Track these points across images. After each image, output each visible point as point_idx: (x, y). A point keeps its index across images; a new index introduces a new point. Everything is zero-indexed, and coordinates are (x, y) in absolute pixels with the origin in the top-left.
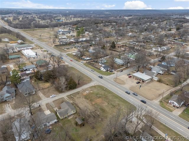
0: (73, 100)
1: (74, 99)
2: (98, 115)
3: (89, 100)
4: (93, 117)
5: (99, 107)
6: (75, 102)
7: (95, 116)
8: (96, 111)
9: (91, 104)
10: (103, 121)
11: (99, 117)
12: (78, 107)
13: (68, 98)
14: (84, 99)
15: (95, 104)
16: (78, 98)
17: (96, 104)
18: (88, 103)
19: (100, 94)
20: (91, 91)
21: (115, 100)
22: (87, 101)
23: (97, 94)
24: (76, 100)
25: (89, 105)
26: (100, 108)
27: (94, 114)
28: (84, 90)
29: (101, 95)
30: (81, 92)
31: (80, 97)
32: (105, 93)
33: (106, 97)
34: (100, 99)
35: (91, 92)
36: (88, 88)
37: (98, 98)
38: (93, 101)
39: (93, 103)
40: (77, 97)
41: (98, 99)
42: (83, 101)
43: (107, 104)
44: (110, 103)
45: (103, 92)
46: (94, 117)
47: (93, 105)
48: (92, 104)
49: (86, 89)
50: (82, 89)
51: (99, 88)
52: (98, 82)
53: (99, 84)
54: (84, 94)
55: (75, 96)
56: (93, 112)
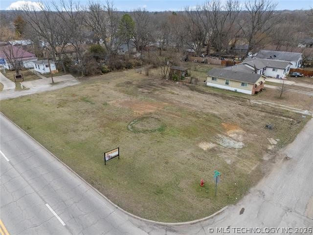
6: (239, 102)
8: (150, 92)
12: (214, 95)
13: (288, 111)
14: (216, 113)
19: (145, 131)
20: (212, 150)
23: (161, 130)
24: (244, 109)
25: (179, 100)
29: (136, 131)
34: (141, 112)
35: (211, 145)
39: (166, 104)
40: (257, 117)
41: (151, 111)
42: (212, 109)
43: (113, 102)
44: (100, 104)
47: (164, 100)
49: (261, 160)
50: (287, 158)
51: (161, 177)
54: (239, 131)
55: (272, 119)
56: (157, 90)
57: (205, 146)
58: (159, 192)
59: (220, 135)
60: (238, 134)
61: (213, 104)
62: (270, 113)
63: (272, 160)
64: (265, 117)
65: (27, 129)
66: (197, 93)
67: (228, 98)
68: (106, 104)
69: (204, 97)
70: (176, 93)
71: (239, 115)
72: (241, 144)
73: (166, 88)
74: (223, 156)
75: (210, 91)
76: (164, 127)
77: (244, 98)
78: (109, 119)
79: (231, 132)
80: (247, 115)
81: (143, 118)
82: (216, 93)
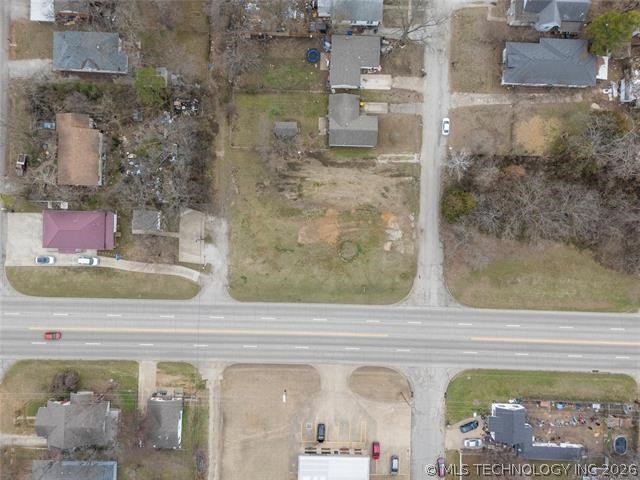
0: (386, 170)
1: (392, 176)
2: (282, 190)
3: (353, 211)
4: (286, 173)
5: (305, 212)
6: (372, 168)
7: (285, 181)
8: (300, 196)
9: (333, 202)
10: (258, 184)
11: (276, 186)
12: (347, 165)
13: (406, 165)
14: (369, 200)
15: (325, 212)
16: (387, 189)
17: (322, 216)
18: (342, 198)
19: (354, 258)
20: (392, 248)
21: (301, 276)
22: (352, 204)
23: (360, 250)
24: (379, 179)
25: (332, 195)
26: (300, 212)
27: (292, 181)
28: (412, 232)
29: (350, 261)
30: (412, 218)
32: (349, 275)
33: (326, 261)
34: (333, 239)
35: (389, 244)
36: (417, 251)
37: (339, 237)
38: (340, 216)
39: (331, 211)
40: (393, 189)
41: (336, 233)
42: (363, 195)
43: (300, 238)
44: (297, 248)
45: (359, 274)
46: (285, 177)
48: (333, 206)
49: (413, 240)
50: (422, 231)
51: (387, 282)
52: (424, 308)
53: (416, 305)
54: (393, 218)
55: (402, 187)
56: (300, 186)
57: (387, 247)
58: (393, 290)
59: (387, 231)
60: (394, 222)
61: (359, 187)
62: (398, 176)
63: (417, 237)
64: (397, 186)
66: (333, 169)
67: (361, 166)
68: (300, 245)
69: (344, 175)
70: (319, 181)
71: (383, 194)
72: (400, 232)
73: (301, 174)
74: (398, 249)
75: (341, 159)
76: (358, 246)
77: (372, 158)
78: (324, 260)
79: (390, 222)
80: (387, 191)
81: (341, 246)
82: (347, 159)
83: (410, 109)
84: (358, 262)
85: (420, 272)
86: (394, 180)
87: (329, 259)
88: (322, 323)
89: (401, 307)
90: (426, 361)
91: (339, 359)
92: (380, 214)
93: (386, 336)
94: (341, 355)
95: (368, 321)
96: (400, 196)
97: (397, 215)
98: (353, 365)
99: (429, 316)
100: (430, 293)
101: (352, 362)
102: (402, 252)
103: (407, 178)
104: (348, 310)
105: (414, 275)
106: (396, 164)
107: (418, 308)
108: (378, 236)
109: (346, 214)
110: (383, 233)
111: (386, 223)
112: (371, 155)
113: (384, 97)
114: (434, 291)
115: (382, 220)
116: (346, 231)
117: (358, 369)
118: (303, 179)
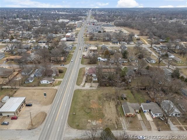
0: (118, 121)
1: (116, 122)
2: (106, 97)
3: (102, 112)
6: (118, 116)
8: (105, 101)
10: (107, 93)
12: (117, 110)
13: (121, 125)
14: (106, 116)
15: (101, 105)
16: (111, 120)
17: (99, 105)
18: (106, 110)
21: (80, 101)
22: (104, 112)
23: (88, 113)
24: (114, 118)
25: (106, 107)
26: (100, 101)
27: (109, 99)
29: (84, 111)
30: (101, 128)
31: (108, 120)
35: (90, 121)
37: (93, 108)
38: (100, 108)
40: (111, 122)
41: (94, 107)
42: (108, 114)
43: (92, 100)
44: (89, 100)
45: (80, 113)
46: (110, 98)
47: (103, 105)
48: (103, 107)
51: (76, 121)
52: (64, 132)
53: (66, 129)
54: (100, 122)
55: (113, 125)
56: (108, 101)
57: (89, 121)
58: (73, 122)
59: (95, 121)
61: (110, 113)
62: (117, 123)
64: (113, 123)
65: (73, 100)
66: (115, 107)
67: (118, 114)
68: (90, 100)
69: (114, 110)
70: (110, 104)
71: (109, 119)
72: (95, 124)
73: (112, 101)
74: (89, 124)
75: (119, 109)
76: (90, 113)
77: (121, 116)
78: (85, 105)
79: (99, 121)
80: (110, 121)
81: (89, 108)
82: (119, 110)
83: (143, 127)
84: (84, 113)
85: (79, 131)
86: (115, 122)
87: (85, 106)
88: (65, 105)
89: (66, 125)
90: (42, 133)
91: (52, 109)
92: (102, 118)
93: (56, 120)
94: (53, 110)
95: (63, 116)
96: (109, 124)
97: (102, 123)
98: (48, 113)
99: (60, 134)
100: (70, 134)
101: (49, 112)
102: (87, 125)
103: (116, 126)
104: (68, 111)
105: (78, 129)
106: (121, 123)
107: (64, 130)
108: (93, 118)
109: (100, 110)
110: (94, 119)
111: (98, 120)
112: (122, 116)
113: (144, 119)
114: (70, 136)
115: (99, 119)
116: (95, 110)
117: (46, 114)
118: (110, 101)
